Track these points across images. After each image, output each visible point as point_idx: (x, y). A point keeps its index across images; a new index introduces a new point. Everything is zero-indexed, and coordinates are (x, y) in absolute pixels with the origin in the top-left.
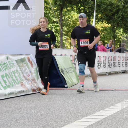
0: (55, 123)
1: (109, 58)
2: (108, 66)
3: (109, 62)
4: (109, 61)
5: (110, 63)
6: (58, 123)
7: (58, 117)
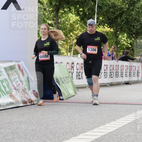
0: (48, 139)
1: (111, 67)
2: (110, 75)
4: (110, 70)
5: (112, 72)
6: (51, 140)
7: (51, 133)
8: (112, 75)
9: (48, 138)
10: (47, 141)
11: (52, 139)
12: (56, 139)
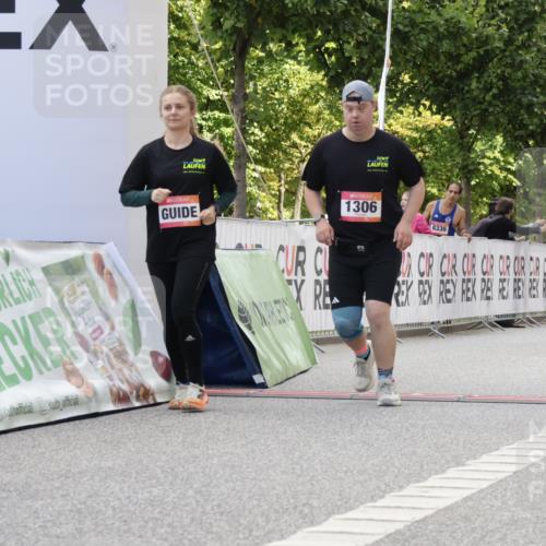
0: (210, 537)
1: (446, 261)
2: (441, 294)
3: (445, 278)
4: (443, 274)
5: (448, 281)
6: (221, 537)
7: (222, 514)
8: (448, 291)
9: (208, 532)
10: (205, 543)
11: (224, 536)
12: (241, 536)
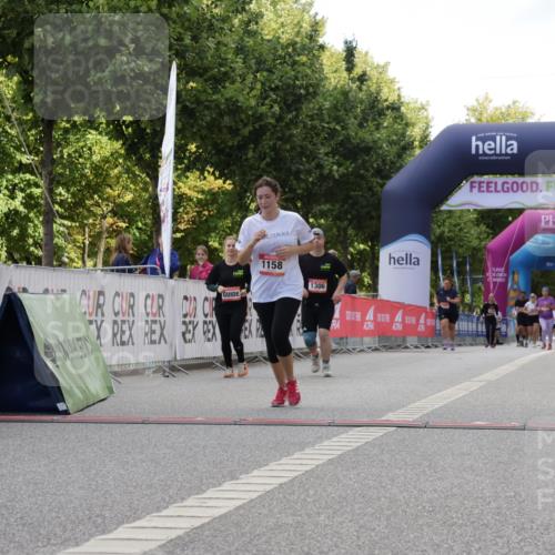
9: (10, 542)
11: (25, 545)
12: (40, 544)
